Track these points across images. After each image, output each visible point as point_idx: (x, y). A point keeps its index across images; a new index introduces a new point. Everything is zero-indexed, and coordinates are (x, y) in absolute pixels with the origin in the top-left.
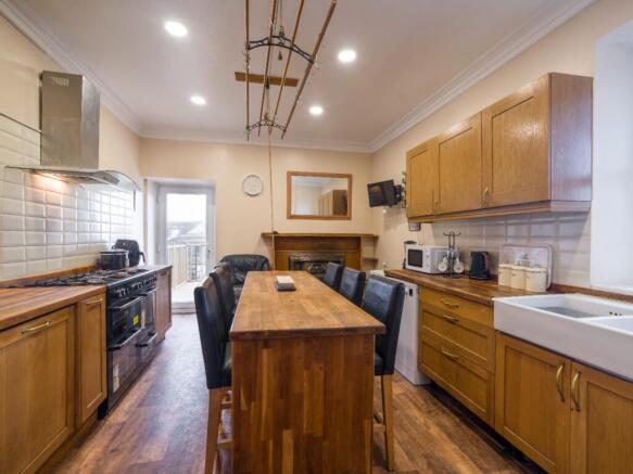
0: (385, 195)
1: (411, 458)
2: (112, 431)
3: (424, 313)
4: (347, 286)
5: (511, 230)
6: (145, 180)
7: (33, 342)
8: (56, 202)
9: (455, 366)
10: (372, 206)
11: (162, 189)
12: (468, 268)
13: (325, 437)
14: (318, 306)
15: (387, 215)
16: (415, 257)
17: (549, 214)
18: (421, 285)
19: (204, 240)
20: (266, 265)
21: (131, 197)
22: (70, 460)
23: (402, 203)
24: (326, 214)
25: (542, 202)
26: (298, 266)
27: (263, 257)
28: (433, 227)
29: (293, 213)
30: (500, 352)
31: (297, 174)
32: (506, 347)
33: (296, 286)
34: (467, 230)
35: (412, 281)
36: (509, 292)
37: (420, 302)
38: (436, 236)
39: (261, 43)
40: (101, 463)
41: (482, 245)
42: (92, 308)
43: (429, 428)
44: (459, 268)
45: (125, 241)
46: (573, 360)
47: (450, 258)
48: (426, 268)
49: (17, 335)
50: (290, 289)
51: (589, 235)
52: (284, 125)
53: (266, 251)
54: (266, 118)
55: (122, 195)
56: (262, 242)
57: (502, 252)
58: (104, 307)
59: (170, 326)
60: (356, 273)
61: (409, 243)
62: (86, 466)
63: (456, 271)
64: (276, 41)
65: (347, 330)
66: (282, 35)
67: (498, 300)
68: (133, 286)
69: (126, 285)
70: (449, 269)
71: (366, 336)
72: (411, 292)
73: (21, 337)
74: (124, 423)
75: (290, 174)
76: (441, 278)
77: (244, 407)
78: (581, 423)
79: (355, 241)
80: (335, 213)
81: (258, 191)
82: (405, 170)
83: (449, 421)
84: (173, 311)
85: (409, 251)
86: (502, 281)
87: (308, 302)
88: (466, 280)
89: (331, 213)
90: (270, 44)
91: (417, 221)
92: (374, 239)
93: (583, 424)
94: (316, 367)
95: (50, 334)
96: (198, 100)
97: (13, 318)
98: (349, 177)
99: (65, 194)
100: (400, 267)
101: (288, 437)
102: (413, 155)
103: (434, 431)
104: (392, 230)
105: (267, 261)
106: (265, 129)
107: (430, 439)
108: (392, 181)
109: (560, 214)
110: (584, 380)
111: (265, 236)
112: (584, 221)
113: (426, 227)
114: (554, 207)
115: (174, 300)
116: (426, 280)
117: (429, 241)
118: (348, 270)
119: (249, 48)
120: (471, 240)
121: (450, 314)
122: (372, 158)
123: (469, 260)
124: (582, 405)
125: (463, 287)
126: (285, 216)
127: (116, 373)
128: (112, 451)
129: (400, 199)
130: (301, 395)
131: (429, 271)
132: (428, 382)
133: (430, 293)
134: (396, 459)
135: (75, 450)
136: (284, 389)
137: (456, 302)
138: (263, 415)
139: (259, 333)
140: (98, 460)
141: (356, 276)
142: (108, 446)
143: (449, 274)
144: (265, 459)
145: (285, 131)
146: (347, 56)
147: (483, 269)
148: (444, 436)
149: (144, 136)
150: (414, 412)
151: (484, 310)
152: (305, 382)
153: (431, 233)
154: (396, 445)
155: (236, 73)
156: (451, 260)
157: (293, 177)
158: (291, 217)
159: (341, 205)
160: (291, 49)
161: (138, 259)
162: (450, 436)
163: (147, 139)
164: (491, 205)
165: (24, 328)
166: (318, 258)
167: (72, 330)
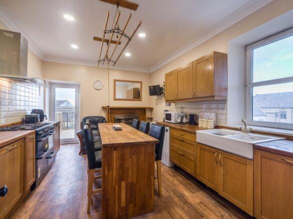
0: (156, 91)
1: (168, 192)
2: (39, 195)
3: (172, 138)
4: (142, 128)
5: (204, 106)
6: (45, 81)
7: (9, 154)
8: (5, 91)
9: (183, 157)
10: (150, 95)
11: (53, 86)
12: (188, 121)
13: (137, 183)
14: (133, 135)
15: (157, 99)
16: (168, 117)
17: (214, 100)
18: (171, 128)
19: (74, 110)
20: (104, 121)
21: (38, 89)
22: (21, 208)
23: (163, 94)
24: (130, 98)
25: (212, 96)
26: (119, 121)
27: (103, 117)
28: (175, 105)
29: (116, 98)
30: (198, 150)
31: (118, 81)
32: (200, 148)
33: (122, 128)
34: (188, 106)
35: (168, 126)
36: (202, 129)
37: (170, 134)
38: (176, 108)
39: (110, 31)
40: (38, 207)
41: (193, 112)
42: (30, 140)
43: (174, 181)
44: (185, 120)
45: (37, 110)
46: (220, 150)
47: (181, 117)
48: (173, 121)
49: (4, 150)
50: (120, 130)
51: (227, 109)
52: (115, 61)
53: (104, 115)
54: (107, 57)
55: (34, 88)
56: (102, 111)
57: (200, 114)
58: (35, 140)
59: (59, 150)
60: (146, 123)
61: (166, 111)
62: (30, 209)
63: (184, 122)
64: (116, 31)
65: (145, 142)
66: (118, 29)
67: (198, 131)
68: (46, 130)
69: (43, 130)
70: (181, 121)
71: (152, 145)
72: (167, 130)
73: (5, 151)
74: (44, 191)
75: (115, 81)
76: (178, 124)
77: (107, 174)
78: (221, 170)
79: (143, 110)
80: (134, 98)
81: (101, 88)
82: (164, 81)
83: (181, 178)
84: (61, 143)
85: (166, 114)
86: (200, 125)
87: (129, 134)
88: (187, 125)
89: (132, 98)
90: (114, 32)
91: (169, 102)
92: (151, 109)
93: (222, 170)
94: (134, 157)
95: (15, 150)
96: (74, 47)
97: (3, 143)
98: (141, 83)
99: (9, 88)
100: (162, 121)
101: (123, 184)
102: (167, 76)
103: (176, 182)
104: (159, 106)
105: (105, 119)
106: (106, 62)
107: (174, 185)
108: (159, 85)
109: (218, 101)
110: (223, 156)
111: (103, 108)
112: (225, 103)
113: (173, 105)
114: (216, 98)
115: (61, 138)
116: (173, 125)
117: (174, 110)
118: (142, 122)
119: (105, 33)
120: (189, 110)
121: (182, 138)
122: (150, 75)
123: (189, 117)
124: (222, 164)
125: (186, 128)
126: (113, 99)
127: (39, 170)
128: (41, 202)
129: (162, 93)
130: (128, 168)
131: (174, 122)
132: (174, 166)
133: (175, 130)
134: (162, 193)
135: (22, 204)
136: (122, 166)
137: (183, 133)
138: (114, 176)
139: (114, 144)
140: (35, 206)
141: (146, 124)
142: (39, 201)
143: (181, 123)
144: (114, 193)
145: (115, 63)
146: (142, 35)
147: (193, 121)
148: (179, 183)
149: (44, 60)
150: (168, 176)
151: (193, 135)
152: (130, 163)
153: (174, 107)
154: (162, 189)
155: (94, 37)
156: (182, 117)
157: (116, 82)
158: (115, 99)
159: (137, 95)
160: (122, 34)
161: (43, 118)
162: (181, 183)
163: (47, 62)
164: (196, 97)
165: (7, 147)
166: (127, 118)
167: (23, 149)
